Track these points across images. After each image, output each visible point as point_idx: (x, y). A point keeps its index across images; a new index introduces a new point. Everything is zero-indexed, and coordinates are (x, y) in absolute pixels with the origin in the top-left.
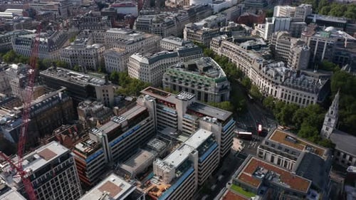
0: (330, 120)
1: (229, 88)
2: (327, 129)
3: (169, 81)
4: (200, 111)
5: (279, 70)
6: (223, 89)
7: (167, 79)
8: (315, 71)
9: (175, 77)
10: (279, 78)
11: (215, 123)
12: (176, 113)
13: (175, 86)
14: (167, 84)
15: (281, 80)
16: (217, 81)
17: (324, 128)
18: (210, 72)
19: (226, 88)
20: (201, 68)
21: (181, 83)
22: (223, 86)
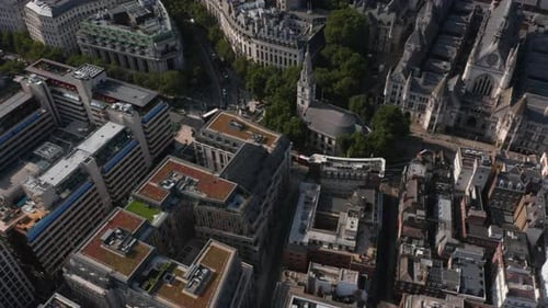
0: (303, 90)
1: (178, 48)
2: (303, 102)
3: (87, 43)
4: (111, 94)
5: (252, 14)
6: (168, 50)
7: (83, 40)
8: (309, 12)
9: (95, 37)
10: (251, 27)
11: (128, 112)
12: (80, 100)
13: (98, 51)
14: (86, 47)
15: (254, 31)
16: (157, 40)
17: (299, 101)
18: (147, 25)
19: (173, 49)
20: (133, 18)
21: (105, 45)
22: (167, 46)
